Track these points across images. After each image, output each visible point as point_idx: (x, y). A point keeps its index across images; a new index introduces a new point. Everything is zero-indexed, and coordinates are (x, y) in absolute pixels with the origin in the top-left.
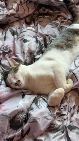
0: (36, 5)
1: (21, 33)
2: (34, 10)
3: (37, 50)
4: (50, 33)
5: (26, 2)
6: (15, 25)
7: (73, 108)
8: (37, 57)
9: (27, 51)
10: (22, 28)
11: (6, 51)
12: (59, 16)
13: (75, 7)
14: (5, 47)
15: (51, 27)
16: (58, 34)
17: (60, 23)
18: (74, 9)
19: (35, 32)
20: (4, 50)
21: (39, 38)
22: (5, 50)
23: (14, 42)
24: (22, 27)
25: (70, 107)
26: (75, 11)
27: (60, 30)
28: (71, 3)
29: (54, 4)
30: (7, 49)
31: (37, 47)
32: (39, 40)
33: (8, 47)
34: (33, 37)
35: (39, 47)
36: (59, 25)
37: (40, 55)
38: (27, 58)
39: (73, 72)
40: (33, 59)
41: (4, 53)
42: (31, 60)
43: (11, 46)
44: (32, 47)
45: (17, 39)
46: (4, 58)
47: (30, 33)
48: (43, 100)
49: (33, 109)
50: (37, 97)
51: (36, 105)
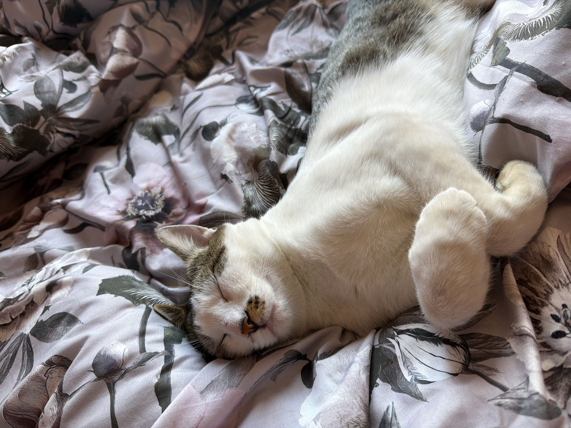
1: (183, 115)
3: (274, 135)
4: (296, 53)
5: (158, 7)
6: (152, 106)
8: (290, 162)
9: (236, 164)
10: (182, 97)
11: (151, 213)
14: (139, 198)
15: (292, 32)
16: (331, 38)
19: (236, 84)
20: (142, 212)
21: (262, 91)
22: (146, 208)
23: (171, 164)
24: (180, 94)
27: (335, 23)
30: (153, 201)
31: (269, 127)
32: (264, 97)
33: (153, 194)
34: (236, 104)
35: (276, 123)
36: (318, 11)
37: (299, 151)
38: (250, 190)
39: (493, 117)
40: (276, 181)
41: (145, 224)
42: (269, 194)
43: (167, 183)
44: (249, 137)
45: (176, 144)
46: (151, 243)
47: (219, 94)
48: (422, 339)
49: (394, 421)
50: (383, 344)
51: (394, 390)
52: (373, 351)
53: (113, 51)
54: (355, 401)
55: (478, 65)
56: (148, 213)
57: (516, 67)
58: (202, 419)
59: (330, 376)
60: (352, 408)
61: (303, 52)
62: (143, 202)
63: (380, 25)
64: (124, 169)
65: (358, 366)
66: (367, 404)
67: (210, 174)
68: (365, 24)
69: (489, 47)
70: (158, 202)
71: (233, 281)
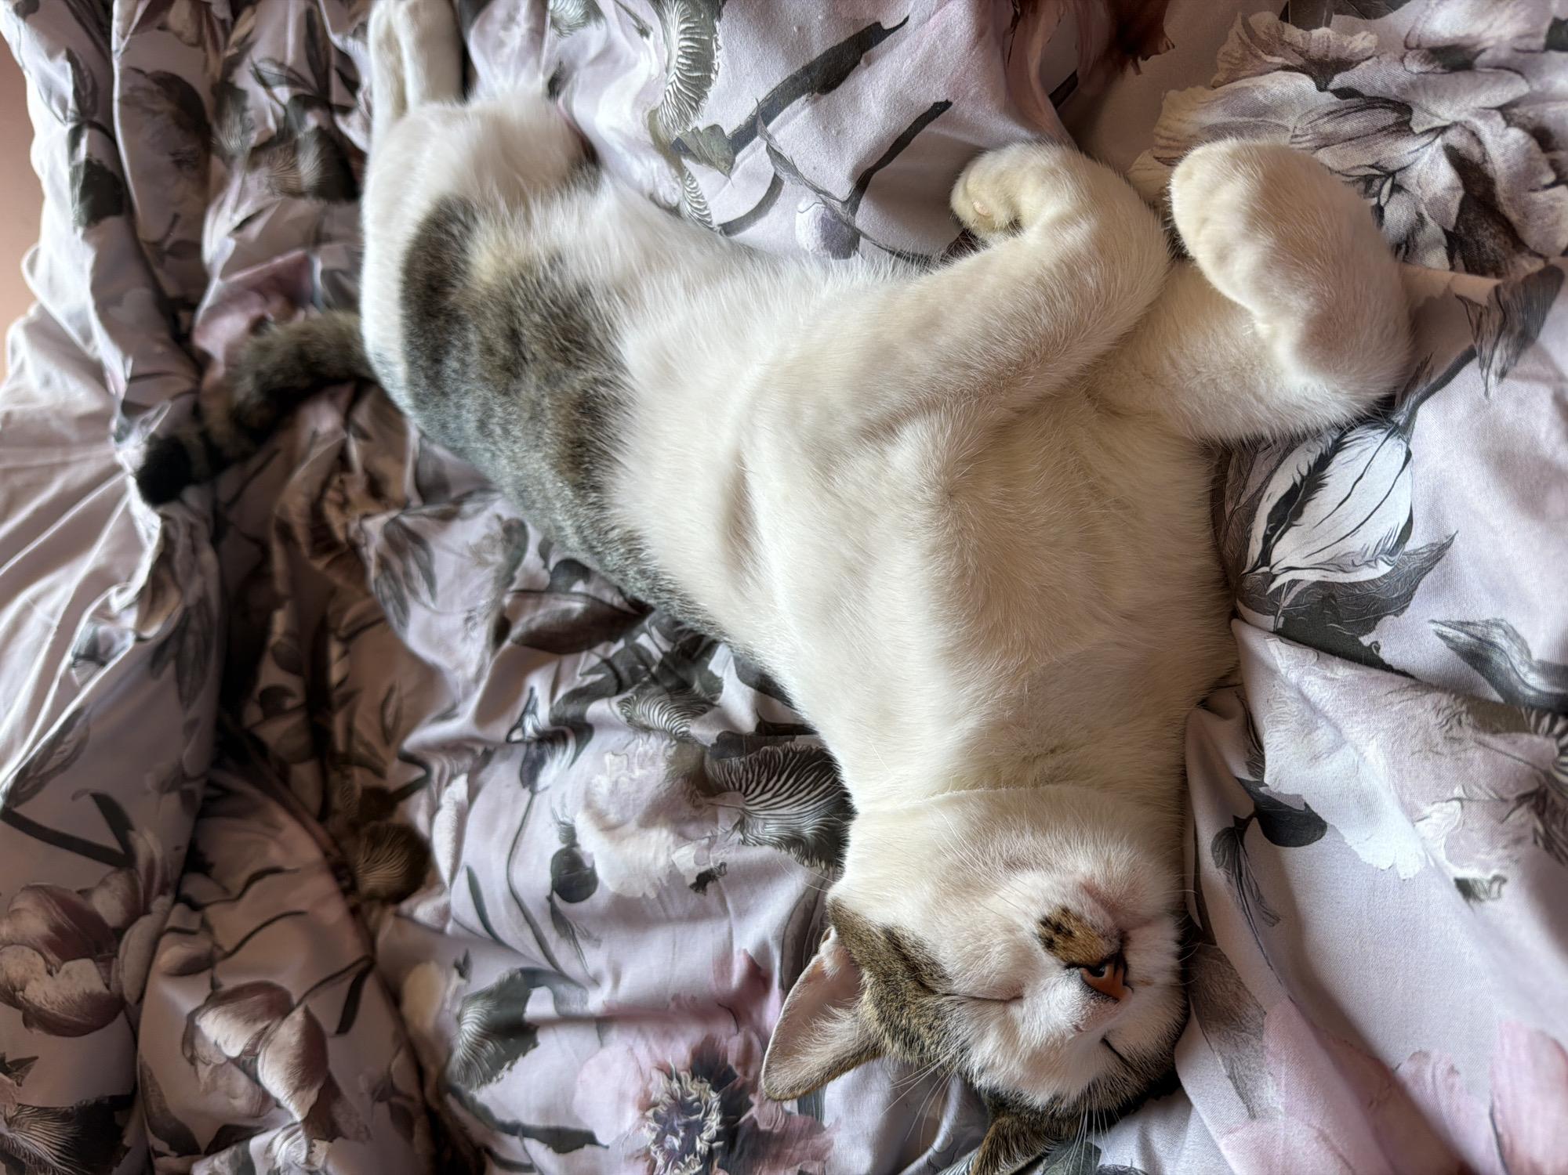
0: (227, 793)
1: (497, 941)
2: (282, 817)
3: (655, 714)
4: (484, 600)
5: (195, 906)
6: (429, 1025)
7: (1338, 81)
8: (738, 701)
9: (683, 837)
10: (449, 928)
11: (714, 1122)
12: (323, 538)
14: (659, 1140)
15: (425, 596)
16: (487, 514)
17: (387, 508)
18: (246, 388)
19: (483, 775)
20: (701, 1146)
21: (534, 712)
22: (697, 1128)
23: (603, 1022)
24: (441, 932)
25: (1328, 127)
26: (258, 375)
27: (454, 494)
28: (190, 434)
29: (203, 601)
30: (682, 1106)
31: (629, 720)
32: (552, 709)
33: (666, 1098)
34: (533, 792)
35: (627, 701)
36: (407, 520)
37: (718, 673)
38: (764, 827)
39: (844, 203)
40: (768, 748)
41: (737, 1150)
42: (791, 781)
43: (650, 1050)
44: (632, 779)
45: (562, 988)
46: (794, 1151)
47: (490, 826)
48: (1299, 513)
49: (1478, 631)
50: (1278, 607)
51: (1402, 610)
52: (1284, 634)
53: (246, 1064)
54: (1396, 708)
55: (710, 204)
56: (710, 1128)
57: (760, 122)
58: (1326, 1139)
59: (1316, 758)
60: (1413, 718)
61: (489, 587)
62: (676, 1134)
63: (517, 376)
64: (562, 1158)
65: (1312, 678)
66: (1409, 681)
67: (680, 919)
69: (681, 170)
70: (690, 1095)
71: (979, 957)
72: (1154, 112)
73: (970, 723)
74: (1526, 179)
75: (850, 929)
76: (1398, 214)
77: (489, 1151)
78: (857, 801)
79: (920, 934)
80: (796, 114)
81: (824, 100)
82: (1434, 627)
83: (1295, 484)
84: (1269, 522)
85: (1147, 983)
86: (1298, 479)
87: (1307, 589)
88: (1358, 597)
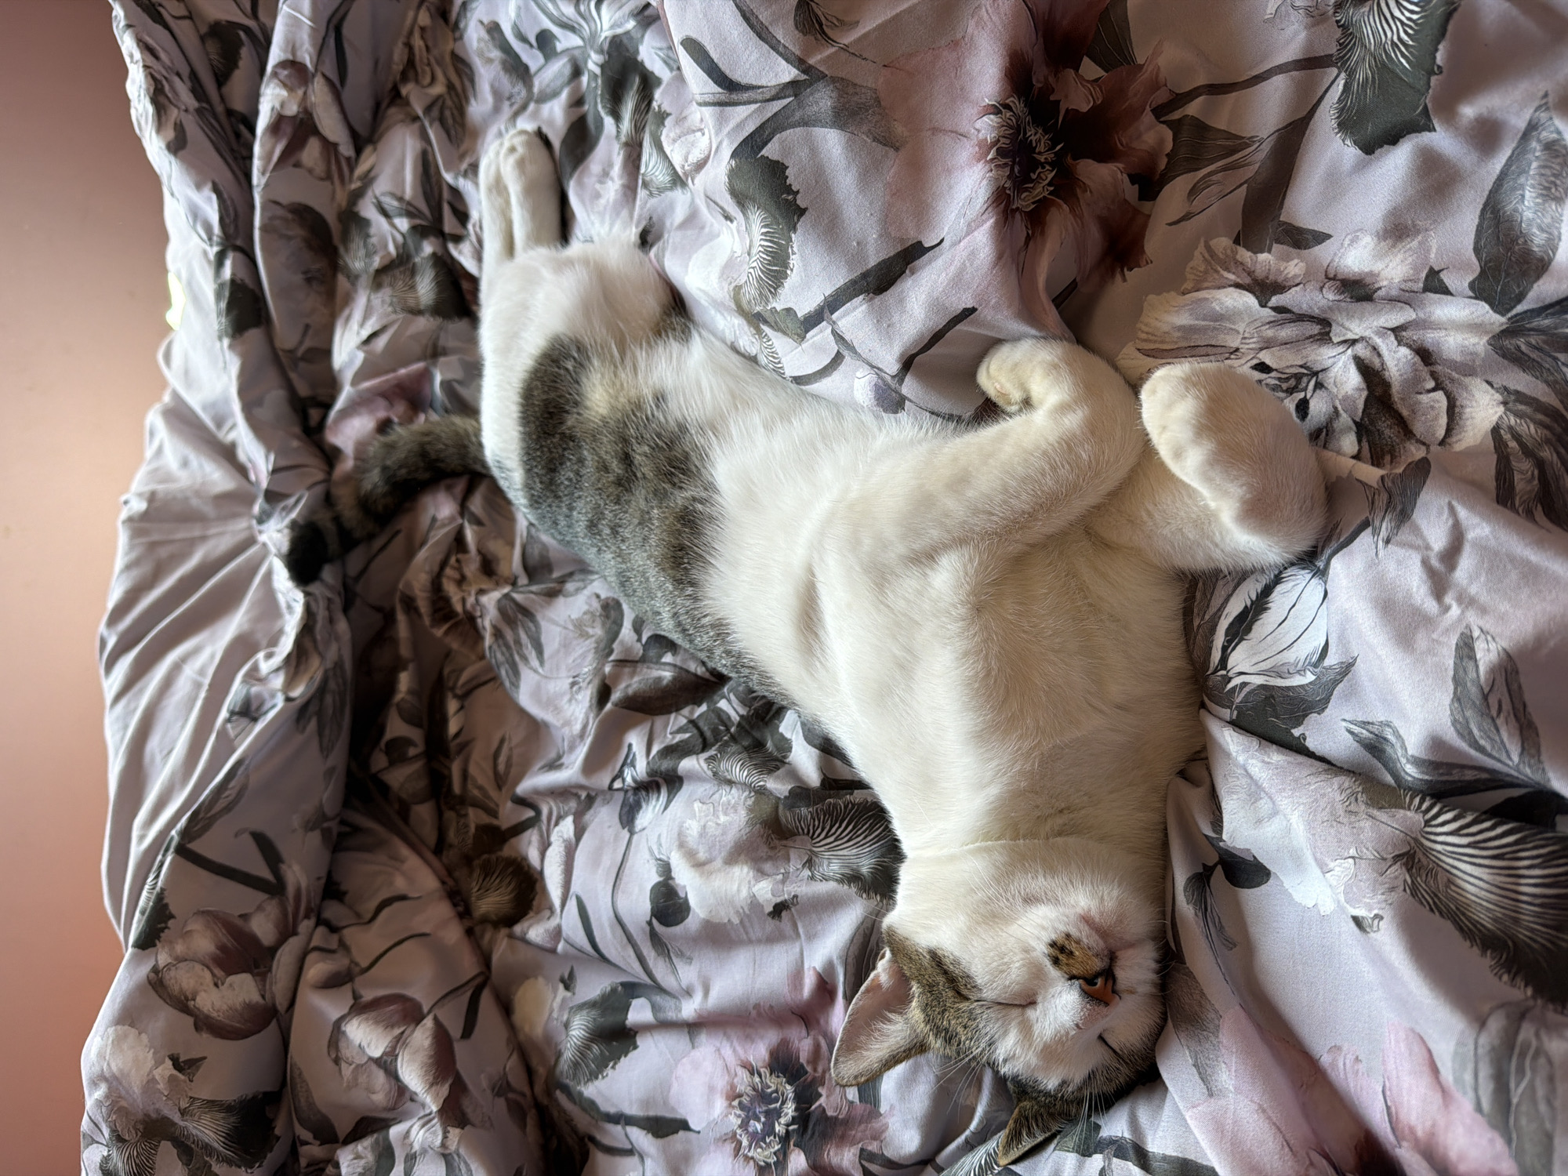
0: (356, 829)
1: (603, 958)
2: (405, 851)
3: (737, 770)
4: (587, 668)
5: (333, 929)
6: (538, 1031)
7: (1275, 300)
8: (805, 760)
9: (761, 873)
10: (560, 947)
11: (790, 1109)
12: (442, 609)
13: (356, 468)
14: (744, 1125)
15: (535, 663)
16: (587, 592)
17: (498, 585)
18: (373, 479)
19: (587, 817)
20: (779, 1129)
21: (632, 765)
22: (773, 1115)
23: (693, 1028)
24: (553, 951)
25: (1270, 333)
26: (385, 469)
27: (556, 575)
28: (324, 519)
29: (338, 665)
30: (763, 1096)
31: (715, 774)
32: (648, 763)
33: (749, 1091)
34: (632, 833)
35: (712, 758)
36: (517, 596)
37: (788, 735)
38: (828, 866)
39: (893, 377)
40: (832, 800)
41: (810, 1132)
42: (850, 827)
43: (734, 1051)
44: (718, 824)
45: (658, 999)
46: (857, 1132)
47: (595, 861)
48: (1249, 630)
49: (1375, 729)
50: (1233, 703)
51: (1323, 710)
52: (1236, 724)
53: (387, 1064)
54: (1313, 787)
55: (784, 361)
56: (786, 1114)
57: (826, 310)
58: (1264, 1111)
59: (1259, 821)
60: (1323, 795)
61: (591, 656)
62: (758, 1120)
63: (629, 490)
64: (660, 1141)
65: (1254, 761)
66: (1326, 766)
67: (759, 941)
68: (609, 515)
69: (759, 331)
70: (769, 1087)
71: (1002, 971)
72: (1137, 311)
73: (994, 790)
74: (1413, 384)
75: (901, 950)
76: (1319, 407)
77: (592, 1139)
78: (906, 846)
79: (957, 954)
80: (855, 309)
81: (878, 300)
82: (1344, 724)
83: (1246, 607)
84: (1227, 634)
85: (1132, 992)
86: (1249, 603)
87: (1254, 690)
88: (1292, 698)
